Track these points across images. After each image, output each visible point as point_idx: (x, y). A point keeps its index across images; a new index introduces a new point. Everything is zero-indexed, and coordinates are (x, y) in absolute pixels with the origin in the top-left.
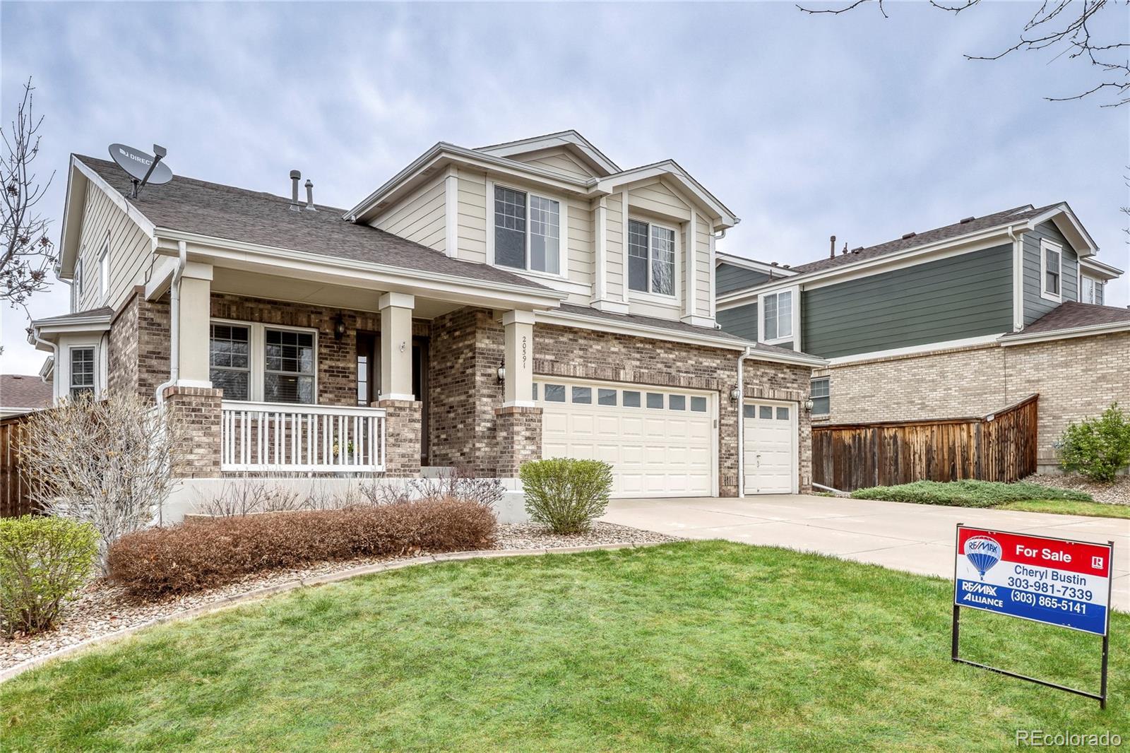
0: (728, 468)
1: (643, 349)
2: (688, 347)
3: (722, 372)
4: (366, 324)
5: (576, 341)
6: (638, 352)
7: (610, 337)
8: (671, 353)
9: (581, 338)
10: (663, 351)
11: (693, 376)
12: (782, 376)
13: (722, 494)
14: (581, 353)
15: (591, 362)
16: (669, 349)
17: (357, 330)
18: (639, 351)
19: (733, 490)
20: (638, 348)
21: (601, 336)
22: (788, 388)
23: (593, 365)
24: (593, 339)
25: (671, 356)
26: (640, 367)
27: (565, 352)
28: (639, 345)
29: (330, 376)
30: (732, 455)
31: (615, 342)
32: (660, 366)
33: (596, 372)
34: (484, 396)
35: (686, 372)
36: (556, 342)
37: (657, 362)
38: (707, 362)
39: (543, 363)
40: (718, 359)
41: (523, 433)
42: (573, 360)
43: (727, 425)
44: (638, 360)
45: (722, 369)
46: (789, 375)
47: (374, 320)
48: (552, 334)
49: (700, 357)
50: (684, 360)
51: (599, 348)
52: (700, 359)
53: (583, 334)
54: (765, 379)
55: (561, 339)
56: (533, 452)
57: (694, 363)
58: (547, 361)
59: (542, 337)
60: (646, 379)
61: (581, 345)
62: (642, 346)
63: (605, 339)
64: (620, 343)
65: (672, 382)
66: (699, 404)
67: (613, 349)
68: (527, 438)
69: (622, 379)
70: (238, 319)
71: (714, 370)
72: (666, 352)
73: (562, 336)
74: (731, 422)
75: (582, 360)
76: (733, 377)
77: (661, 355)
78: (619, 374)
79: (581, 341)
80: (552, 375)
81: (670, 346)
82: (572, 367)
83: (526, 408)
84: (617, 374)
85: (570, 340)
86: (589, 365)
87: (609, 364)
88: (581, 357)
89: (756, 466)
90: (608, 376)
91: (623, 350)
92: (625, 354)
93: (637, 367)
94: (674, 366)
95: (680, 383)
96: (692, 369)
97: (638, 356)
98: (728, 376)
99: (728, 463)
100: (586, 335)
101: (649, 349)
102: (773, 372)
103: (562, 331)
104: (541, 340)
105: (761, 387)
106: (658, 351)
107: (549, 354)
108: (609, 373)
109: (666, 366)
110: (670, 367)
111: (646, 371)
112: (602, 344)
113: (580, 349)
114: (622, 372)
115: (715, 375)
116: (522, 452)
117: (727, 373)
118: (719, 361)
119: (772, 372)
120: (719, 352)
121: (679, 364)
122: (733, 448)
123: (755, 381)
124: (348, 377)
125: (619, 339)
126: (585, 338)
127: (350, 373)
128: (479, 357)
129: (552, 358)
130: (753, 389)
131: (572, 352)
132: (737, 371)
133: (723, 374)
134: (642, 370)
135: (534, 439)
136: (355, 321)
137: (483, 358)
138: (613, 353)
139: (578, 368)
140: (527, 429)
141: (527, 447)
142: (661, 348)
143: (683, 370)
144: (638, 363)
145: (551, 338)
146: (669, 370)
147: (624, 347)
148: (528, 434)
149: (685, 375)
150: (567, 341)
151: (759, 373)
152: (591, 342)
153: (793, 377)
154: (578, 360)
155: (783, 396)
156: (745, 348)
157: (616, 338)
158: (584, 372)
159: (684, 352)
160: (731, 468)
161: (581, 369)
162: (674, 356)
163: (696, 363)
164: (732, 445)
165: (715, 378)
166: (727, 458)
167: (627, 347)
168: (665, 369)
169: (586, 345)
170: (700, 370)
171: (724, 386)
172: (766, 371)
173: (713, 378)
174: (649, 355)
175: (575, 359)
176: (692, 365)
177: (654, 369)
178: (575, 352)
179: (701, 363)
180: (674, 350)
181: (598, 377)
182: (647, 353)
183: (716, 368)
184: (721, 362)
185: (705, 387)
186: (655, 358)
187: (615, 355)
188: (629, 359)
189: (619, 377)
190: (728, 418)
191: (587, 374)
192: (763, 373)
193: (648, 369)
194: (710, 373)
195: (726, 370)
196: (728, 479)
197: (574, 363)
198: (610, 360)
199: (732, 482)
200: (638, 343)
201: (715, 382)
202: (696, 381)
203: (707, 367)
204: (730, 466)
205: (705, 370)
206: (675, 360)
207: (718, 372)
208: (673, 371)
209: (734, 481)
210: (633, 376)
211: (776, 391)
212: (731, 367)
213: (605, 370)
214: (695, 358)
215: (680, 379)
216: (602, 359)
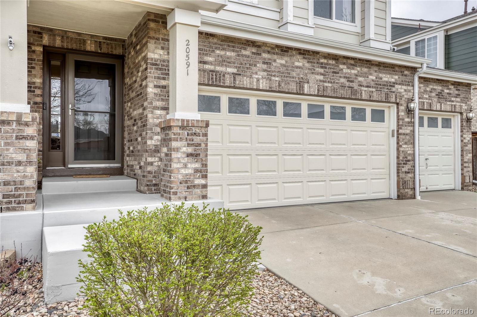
0: (406, 172)
1: (327, 64)
3: (400, 86)
4: (54, 40)
5: (259, 54)
6: (322, 67)
7: (294, 52)
8: (353, 69)
9: (264, 52)
10: (345, 67)
11: (374, 90)
12: (448, 91)
13: (400, 197)
14: (264, 67)
15: (274, 76)
16: (352, 65)
17: (44, 47)
19: (410, 192)
20: (322, 63)
21: (285, 50)
22: (453, 102)
23: (277, 79)
24: (277, 54)
25: (353, 72)
26: (324, 82)
27: (248, 66)
28: (322, 61)
30: (409, 161)
31: (299, 57)
32: (342, 80)
33: (279, 85)
34: (157, 108)
35: (367, 87)
36: (238, 55)
37: (340, 77)
38: (387, 78)
39: (224, 76)
40: (396, 75)
41: (184, 149)
42: (256, 73)
43: (404, 134)
44: (322, 74)
45: (400, 84)
46: (453, 90)
47: (63, 37)
48: (233, 47)
49: (381, 73)
50: (365, 75)
51: (283, 62)
52: (380, 75)
53: (266, 48)
54: (433, 94)
55: (244, 52)
56: (196, 171)
57: (374, 78)
58: (228, 74)
59: (223, 49)
60: (329, 92)
61: (265, 59)
62: (326, 61)
63: (289, 54)
64: (304, 58)
65: (354, 95)
66: (378, 116)
67: (297, 64)
68: (189, 155)
69: (306, 92)
71: (393, 85)
72: (348, 68)
73: (245, 49)
74: (408, 132)
75: (265, 73)
76: (410, 91)
77: (344, 71)
78: (303, 87)
79: (265, 55)
80: (234, 87)
82: (255, 80)
83: (188, 121)
84: (302, 87)
85: (253, 53)
86: (273, 78)
87: (293, 78)
88: (265, 71)
90: (293, 89)
91: (307, 65)
92: (309, 69)
93: (321, 81)
94: (356, 81)
95: (361, 96)
96: (372, 84)
97: (322, 71)
98: (405, 90)
99: (406, 168)
100: (269, 49)
101: (333, 65)
102: (440, 88)
104: (222, 53)
105: (430, 101)
106: (341, 66)
107: (230, 67)
108: (293, 87)
109: (348, 81)
110: (352, 82)
111: (330, 85)
112: (286, 58)
113: (264, 63)
114: (306, 86)
115: (394, 89)
116: (183, 171)
117: (405, 87)
118: (397, 77)
119: (439, 88)
120: (397, 69)
121: (360, 79)
122: (409, 154)
123: (425, 96)
124: (34, 91)
125: (303, 54)
126: (269, 52)
127: (36, 88)
128: (151, 68)
129: (235, 71)
130: (424, 103)
131: (255, 65)
132: (413, 86)
133: (401, 89)
134: (326, 84)
135: (197, 155)
136: (41, 38)
137: (157, 69)
138: (297, 67)
139: (261, 81)
140: (189, 145)
141: (189, 165)
142: (344, 64)
143: (365, 84)
144: (321, 78)
145: (233, 51)
146: (351, 85)
147: (308, 62)
148: (190, 150)
149: (366, 89)
150: (250, 54)
151: (428, 89)
152: (275, 57)
153: (457, 92)
154: (262, 73)
155: (449, 109)
156: (422, 64)
157: (300, 54)
158: (268, 85)
159: (366, 68)
160: (408, 173)
161: (264, 83)
162: (356, 72)
163: (376, 78)
164: (408, 152)
165: (394, 92)
166: (404, 164)
167: (311, 62)
168: (347, 84)
169: (269, 59)
170: (380, 85)
171: (401, 99)
172: (434, 87)
173: (392, 92)
174: (332, 70)
175: (259, 73)
176: (373, 80)
177: (337, 83)
178: (258, 65)
179: (381, 79)
180: (356, 66)
181: (282, 90)
182: (331, 68)
183: (394, 83)
184: (399, 78)
185: (384, 100)
186: (338, 73)
187: (299, 70)
188: (313, 73)
189: (303, 90)
190: (406, 127)
191: (270, 87)
192: (432, 89)
193: (331, 83)
194: (389, 88)
195: (403, 85)
196: (405, 183)
197: (257, 76)
198: (294, 74)
199: (409, 185)
200: (322, 59)
201: (394, 96)
202: (377, 95)
203: (387, 82)
204: (407, 170)
205: (385, 85)
206: (357, 76)
207: (397, 86)
208: (355, 86)
209: (411, 184)
210: (316, 90)
211: (443, 104)
212: (408, 82)
213: (289, 83)
214: (376, 74)
215: (362, 93)
216: (286, 73)
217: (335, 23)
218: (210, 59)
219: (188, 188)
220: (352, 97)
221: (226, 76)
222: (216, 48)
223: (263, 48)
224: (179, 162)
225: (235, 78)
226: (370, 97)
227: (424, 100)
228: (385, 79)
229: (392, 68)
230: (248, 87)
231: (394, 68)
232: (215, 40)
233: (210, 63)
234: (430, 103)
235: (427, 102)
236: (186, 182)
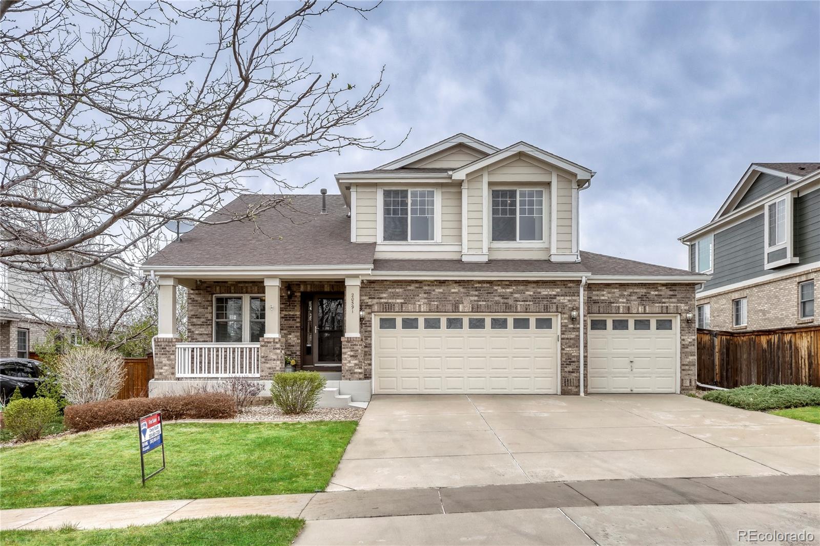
0: (569, 372)
1: (481, 287)
2: (526, 283)
3: (562, 298)
4: (307, 288)
5: (422, 288)
6: (476, 291)
7: (450, 283)
8: (508, 288)
9: (425, 286)
10: (500, 287)
11: (531, 303)
12: (656, 293)
13: (564, 393)
14: (425, 296)
15: (434, 301)
16: (506, 285)
17: (302, 293)
18: (476, 289)
19: (574, 390)
20: (476, 288)
21: (442, 283)
22: (665, 303)
23: (436, 303)
24: (436, 285)
25: (508, 290)
26: (478, 301)
27: (412, 296)
28: (477, 286)
29: (285, 320)
30: (573, 362)
31: (454, 285)
32: (497, 298)
33: (437, 307)
35: (524, 301)
36: (405, 290)
37: (495, 296)
38: (545, 292)
39: (394, 305)
40: (558, 288)
41: (349, 353)
42: (419, 301)
43: (567, 339)
44: (476, 296)
45: (562, 296)
46: (665, 292)
47: (311, 285)
48: (401, 285)
49: (539, 288)
50: (522, 292)
51: (441, 290)
52: (539, 290)
53: (427, 283)
54: (634, 298)
55: (409, 288)
56: (356, 365)
57: (532, 293)
58: (398, 303)
59: (394, 288)
61: (426, 290)
62: (480, 285)
63: (446, 284)
64: (460, 285)
65: (508, 308)
66: (544, 324)
67: (453, 290)
68: (351, 356)
69: (461, 311)
70: (235, 293)
71: (554, 297)
72: (503, 288)
73: (410, 286)
74: (572, 336)
75: (426, 300)
76: (575, 301)
77: (499, 291)
78: (458, 307)
79: (426, 288)
81: (507, 283)
82: (418, 306)
83: (350, 338)
85: (417, 287)
86: (433, 303)
87: (450, 301)
88: (425, 298)
89: (629, 370)
90: (449, 309)
91: (462, 290)
92: (464, 293)
93: (475, 301)
94: (512, 298)
96: (529, 298)
97: (477, 293)
98: (569, 301)
99: (570, 368)
100: (429, 283)
101: (487, 287)
102: (645, 291)
103: (410, 282)
104: (393, 290)
105: (629, 305)
106: (496, 288)
107: (399, 299)
108: (449, 307)
109: (502, 298)
110: (508, 298)
111: (484, 303)
112: (443, 288)
113: (425, 293)
114: (461, 306)
115: (555, 301)
116: (348, 365)
117: (568, 298)
118: (558, 290)
119: (643, 291)
121: (516, 295)
122: (574, 356)
123: (621, 300)
124: (296, 320)
125: (459, 283)
126: (429, 285)
127: (297, 318)
129: (402, 301)
130: (619, 307)
131: (418, 296)
132: (579, 296)
133: (563, 300)
134: (480, 303)
135: (356, 356)
136: (300, 287)
138: (453, 293)
139: (422, 306)
140: (351, 351)
141: (352, 362)
142: (499, 285)
143: (521, 299)
144: (476, 298)
145: (401, 288)
146: (506, 301)
147: (464, 288)
148: (352, 353)
149: (523, 303)
150: (414, 289)
151: (626, 293)
152: (434, 287)
153: (671, 293)
154: (423, 300)
155: (657, 310)
156: (582, 277)
157: (456, 283)
158: (428, 308)
159: (522, 285)
160: (572, 372)
161: (425, 307)
162: (511, 290)
163: (534, 293)
164: (573, 354)
165: (555, 303)
166: (567, 364)
167: (466, 288)
168: (502, 301)
169: (429, 290)
170: (539, 298)
171: (564, 308)
172: (635, 291)
173: (552, 303)
174: (486, 291)
175: (421, 300)
176: (530, 295)
177: (491, 301)
178: (420, 295)
179: (540, 293)
180: (511, 286)
181: (439, 311)
182: (485, 290)
183: (555, 295)
184: (561, 290)
185: (543, 311)
186: (492, 293)
187: (454, 295)
188: (467, 296)
189: (458, 309)
190: (570, 333)
191: (430, 310)
192: (631, 293)
193: (486, 301)
194: (550, 300)
195: (567, 296)
196: (568, 381)
197: (419, 303)
198: (451, 298)
199: (573, 383)
200: (476, 284)
201: (554, 306)
202: (534, 307)
203: (546, 295)
204: (571, 370)
205: (544, 298)
206: (512, 293)
207: (558, 298)
208: (510, 302)
209: (575, 382)
210: (471, 308)
211: (647, 307)
212: (573, 293)
213: (445, 305)
214: (533, 290)
215: (517, 307)
216: (443, 298)
217: (519, 243)
218: (384, 295)
219: (351, 373)
220: (507, 311)
221: (396, 305)
222: (388, 288)
223: (424, 283)
224: (346, 360)
225: (402, 306)
226: (527, 309)
227: (620, 305)
228: (546, 293)
229: (552, 283)
230: (412, 311)
231: (555, 282)
232: (388, 283)
233: (385, 298)
234: (629, 307)
235: (623, 306)
236: (350, 370)
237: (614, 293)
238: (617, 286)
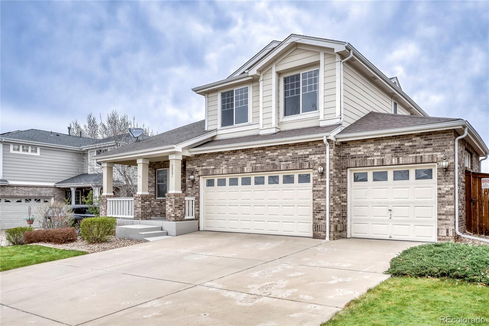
1: (258, 153)
2: (287, 146)
3: (314, 156)
5: (224, 157)
6: (255, 156)
7: (240, 151)
8: (275, 152)
9: (226, 155)
10: (270, 152)
11: (291, 162)
12: (410, 144)
13: (315, 237)
14: (226, 162)
15: (230, 166)
16: (274, 150)
18: (255, 155)
19: (322, 234)
20: (255, 154)
21: (235, 152)
22: (419, 153)
23: (231, 167)
24: (232, 154)
25: (275, 154)
26: (256, 164)
27: (219, 164)
28: (255, 152)
30: (321, 210)
31: (242, 153)
32: (268, 161)
33: (232, 170)
34: (189, 187)
35: (286, 161)
36: (215, 160)
37: (266, 159)
38: (301, 152)
40: (310, 148)
42: (222, 166)
43: (317, 191)
44: (255, 160)
45: (313, 154)
46: (419, 141)
48: (213, 156)
49: (296, 150)
50: (284, 154)
51: (234, 158)
52: (296, 152)
53: (226, 153)
54: (388, 150)
55: (217, 158)
56: (172, 211)
57: (291, 154)
59: (209, 159)
60: (259, 169)
61: (226, 159)
62: (257, 152)
63: (237, 153)
64: (245, 153)
65: (275, 168)
67: (241, 157)
68: (170, 206)
69: (245, 172)
71: (307, 156)
72: (272, 152)
73: (218, 156)
74: (321, 189)
75: (226, 166)
76: (323, 158)
77: (269, 155)
78: (244, 169)
79: (226, 157)
80: (213, 175)
81: (274, 148)
82: (221, 170)
83: (170, 194)
84: (243, 169)
85: (221, 157)
86: (230, 167)
87: (239, 165)
88: (226, 164)
89: (388, 218)
90: (238, 171)
91: (247, 156)
93: (254, 164)
94: (278, 159)
95: (280, 168)
96: (290, 159)
97: (255, 158)
98: (319, 158)
99: (319, 216)
101: (261, 153)
102: (399, 143)
103: (217, 154)
105: (383, 157)
106: (267, 152)
107: (212, 166)
108: (239, 170)
109: (272, 160)
110: (274, 160)
111: (260, 165)
112: (236, 156)
113: (225, 161)
114: (245, 168)
115: (308, 159)
116: (168, 211)
117: (318, 156)
118: (311, 150)
119: (397, 143)
120: (310, 144)
121: (280, 157)
122: (322, 206)
123: (375, 154)
125: (244, 151)
126: (227, 155)
128: (187, 172)
129: (214, 167)
130: (373, 160)
131: (222, 163)
133: (315, 158)
134: (257, 165)
137: (188, 172)
138: (241, 159)
139: (224, 170)
140: (170, 202)
141: (170, 209)
142: (269, 150)
143: (284, 160)
144: (255, 162)
145: (213, 158)
146: (273, 162)
147: (247, 155)
148: (170, 204)
150: (220, 158)
152: (230, 156)
153: (426, 142)
155: (411, 160)
157: (243, 151)
158: (227, 171)
159: (284, 149)
160: (322, 219)
161: (225, 171)
162: (277, 154)
163: (293, 154)
164: (322, 204)
165: (308, 161)
166: (317, 212)
167: (249, 155)
168: (271, 162)
169: (228, 158)
170: (296, 158)
171: (315, 165)
172: (389, 144)
173: (306, 161)
174: (261, 156)
175: (223, 166)
176: (290, 156)
177: (264, 163)
178: (223, 162)
179: (297, 154)
180: (277, 150)
181: (233, 173)
182: (260, 155)
183: (308, 155)
184: (313, 150)
185: (299, 168)
186: (265, 157)
187: (242, 160)
188: (249, 160)
189: (244, 171)
190: (319, 186)
191: (228, 172)
192: (385, 146)
193: (261, 164)
194: (304, 159)
195: (317, 154)
196: (317, 227)
197: (222, 168)
198: (240, 163)
199: (322, 229)
200: (255, 151)
201: (307, 164)
202: (292, 166)
203: (302, 155)
204: (320, 218)
205: (300, 158)
206: (278, 156)
207: (310, 156)
208: (277, 162)
209: (323, 228)
210: (251, 169)
211: (401, 158)
212: (322, 151)
213: (236, 169)
214: (292, 151)
215: (280, 166)
216: (235, 164)
217: (302, 115)
218: (205, 164)
219: (170, 217)
220: (274, 170)
221: (210, 170)
222: (207, 159)
223: (225, 153)
224: (168, 208)
225: (213, 170)
226: (287, 168)
227: (375, 158)
228: (301, 153)
229: (306, 144)
230: (219, 174)
231: (308, 144)
232: (206, 156)
233: (205, 166)
234: (383, 160)
235: (378, 159)
236: (169, 215)
237: (369, 148)
238: (372, 141)
